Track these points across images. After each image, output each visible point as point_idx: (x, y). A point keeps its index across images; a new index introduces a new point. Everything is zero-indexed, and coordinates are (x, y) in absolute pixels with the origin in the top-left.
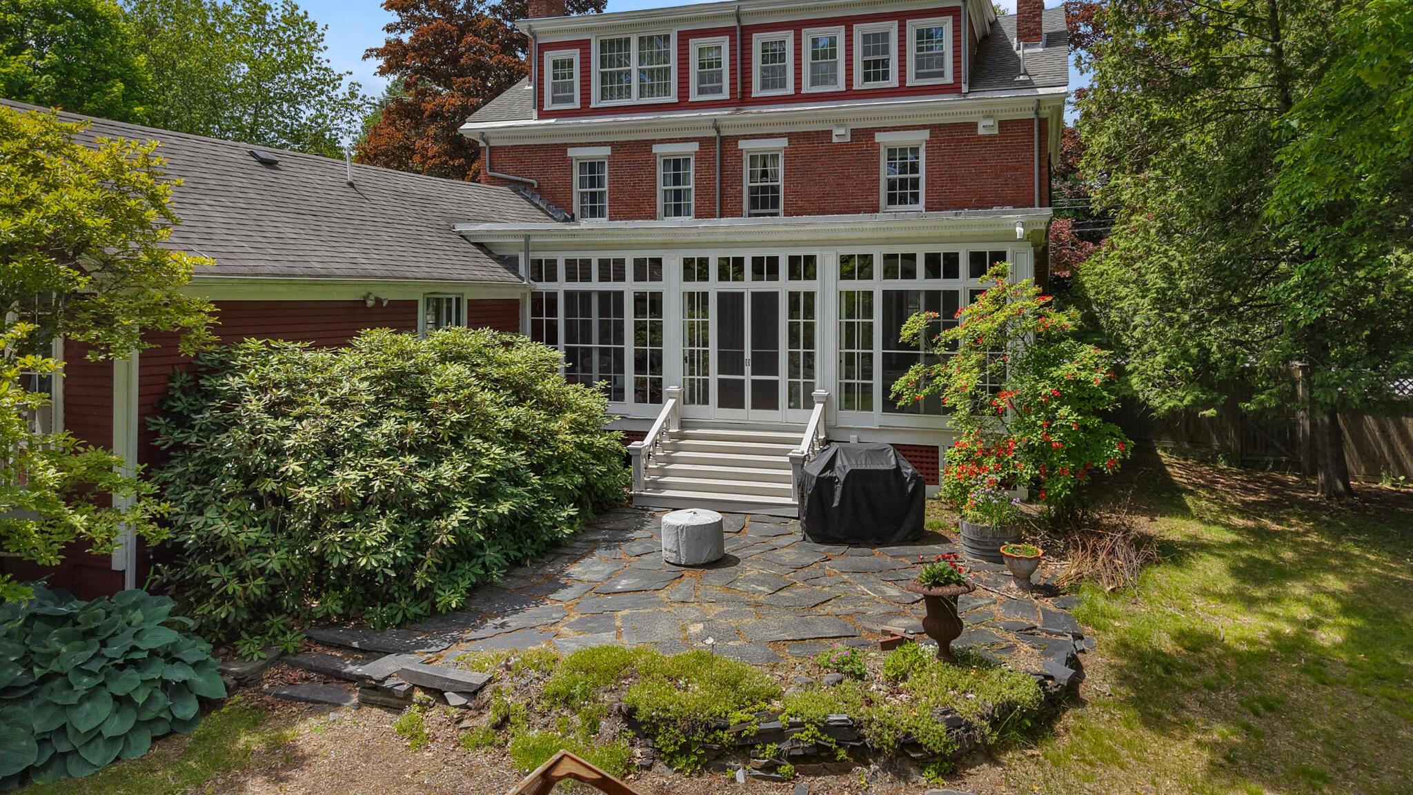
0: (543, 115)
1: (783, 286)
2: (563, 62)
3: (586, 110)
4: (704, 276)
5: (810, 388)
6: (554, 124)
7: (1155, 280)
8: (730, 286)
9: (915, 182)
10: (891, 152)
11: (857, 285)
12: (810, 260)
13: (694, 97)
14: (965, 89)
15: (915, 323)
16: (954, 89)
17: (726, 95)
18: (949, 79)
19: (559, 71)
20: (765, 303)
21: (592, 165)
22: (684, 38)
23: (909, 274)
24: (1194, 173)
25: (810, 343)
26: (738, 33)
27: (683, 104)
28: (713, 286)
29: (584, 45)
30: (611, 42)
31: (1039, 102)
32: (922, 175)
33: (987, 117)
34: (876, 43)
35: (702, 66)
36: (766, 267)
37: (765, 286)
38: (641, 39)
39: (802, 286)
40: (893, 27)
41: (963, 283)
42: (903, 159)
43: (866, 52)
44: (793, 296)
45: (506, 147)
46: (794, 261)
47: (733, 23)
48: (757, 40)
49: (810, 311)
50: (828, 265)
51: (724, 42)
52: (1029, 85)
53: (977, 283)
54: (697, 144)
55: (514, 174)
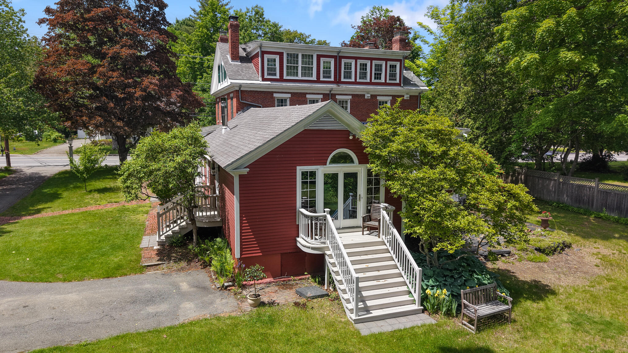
0: (264, 79)
2: (272, 60)
3: (281, 79)
6: (269, 84)
13: (322, 79)
14: (402, 85)
16: (399, 84)
17: (332, 79)
18: (398, 81)
19: (270, 63)
21: (282, 100)
22: (319, 57)
26: (338, 58)
27: (318, 81)
29: (281, 54)
30: (291, 54)
31: (422, 91)
33: (407, 94)
34: (379, 67)
35: (324, 68)
38: (303, 55)
40: (384, 63)
43: (375, 70)
45: (247, 91)
47: (336, 54)
48: (343, 61)
51: (333, 60)
54: (322, 95)
55: (251, 102)
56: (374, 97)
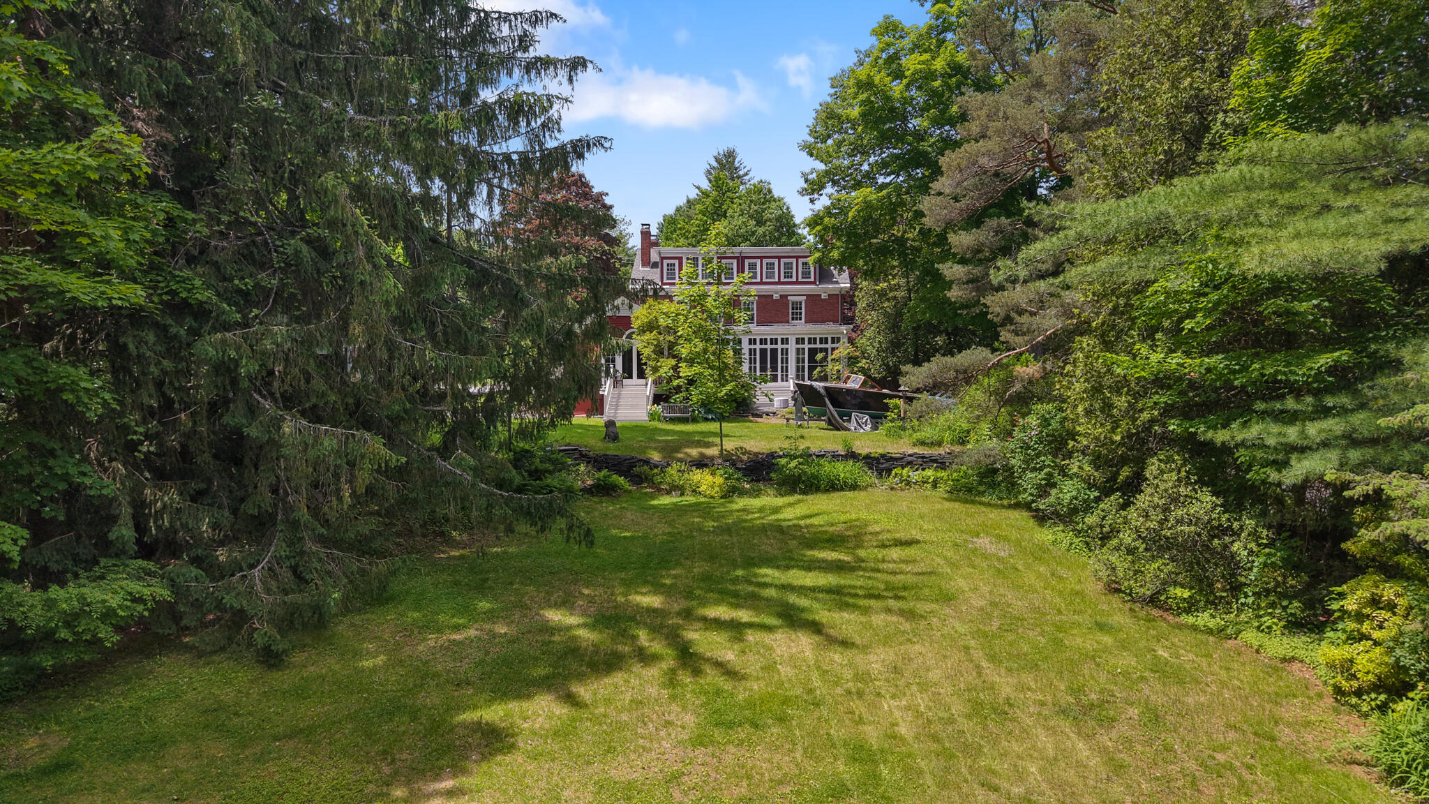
1: (779, 346)
2: (671, 264)
4: (755, 344)
5: (787, 376)
7: (877, 345)
8: (764, 346)
9: (801, 314)
10: (793, 303)
11: (800, 346)
12: (787, 339)
14: (817, 283)
15: (819, 356)
16: (814, 283)
18: (812, 279)
19: (670, 267)
20: (774, 351)
23: (815, 343)
24: (886, 314)
25: (787, 363)
26: (740, 259)
28: (758, 347)
29: (680, 259)
31: (841, 288)
32: (803, 311)
33: (825, 292)
34: (789, 266)
36: (774, 341)
37: (774, 346)
39: (785, 346)
40: (794, 261)
41: (829, 346)
42: (797, 305)
43: (785, 269)
44: (782, 349)
46: (782, 339)
47: (737, 255)
48: (747, 262)
49: (787, 354)
50: (792, 340)
51: (735, 262)
52: (837, 282)
53: (834, 346)
56: (784, 297)
